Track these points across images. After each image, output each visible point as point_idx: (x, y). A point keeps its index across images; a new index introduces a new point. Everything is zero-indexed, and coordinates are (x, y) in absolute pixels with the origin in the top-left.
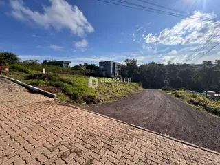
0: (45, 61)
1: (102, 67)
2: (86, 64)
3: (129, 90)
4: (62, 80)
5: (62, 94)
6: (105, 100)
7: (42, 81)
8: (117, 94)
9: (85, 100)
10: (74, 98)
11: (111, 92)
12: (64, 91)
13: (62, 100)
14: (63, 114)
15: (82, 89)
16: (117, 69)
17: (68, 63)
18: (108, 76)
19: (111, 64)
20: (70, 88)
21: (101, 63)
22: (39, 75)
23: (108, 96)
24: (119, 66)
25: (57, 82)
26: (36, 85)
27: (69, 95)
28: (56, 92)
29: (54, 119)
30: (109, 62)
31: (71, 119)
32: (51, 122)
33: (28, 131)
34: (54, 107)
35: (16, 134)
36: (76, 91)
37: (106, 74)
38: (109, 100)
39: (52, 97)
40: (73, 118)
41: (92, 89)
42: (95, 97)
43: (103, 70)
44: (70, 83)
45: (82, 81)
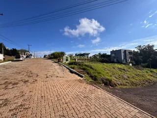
0: (76, 54)
1: (113, 55)
2: (100, 53)
3: (148, 77)
4: (86, 66)
5: (87, 75)
6: (121, 84)
7: (76, 66)
8: (133, 80)
10: (95, 80)
11: (126, 77)
12: (88, 74)
13: (88, 80)
14: (91, 92)
15: (100, 73)
16: (128, 56)
17: (88, 54)
18: (119, 62)
19: (122, 52)
20: (91, 71)
21: (112, 52)
22: (74, 63)
23: (124, 81)
24: (130, 53)
25: (84, 67)
26: (73, 68)
27: (91, 77)
28: (84, 74)
29: (86, 95)
30: (120, 50)
31: (97, 98)
32: (84, 97)
33: (73, 100)
34: (84, 85)
35: (67, 101)
36: (96, 74)
37: (117, 60)
38: (126, 85)
39: (82, 77)
40: (99, 98)
41: (107, 73)
42: (111, 80)
43: (114, 57)
44: (91, 68)
45: (99, 66)
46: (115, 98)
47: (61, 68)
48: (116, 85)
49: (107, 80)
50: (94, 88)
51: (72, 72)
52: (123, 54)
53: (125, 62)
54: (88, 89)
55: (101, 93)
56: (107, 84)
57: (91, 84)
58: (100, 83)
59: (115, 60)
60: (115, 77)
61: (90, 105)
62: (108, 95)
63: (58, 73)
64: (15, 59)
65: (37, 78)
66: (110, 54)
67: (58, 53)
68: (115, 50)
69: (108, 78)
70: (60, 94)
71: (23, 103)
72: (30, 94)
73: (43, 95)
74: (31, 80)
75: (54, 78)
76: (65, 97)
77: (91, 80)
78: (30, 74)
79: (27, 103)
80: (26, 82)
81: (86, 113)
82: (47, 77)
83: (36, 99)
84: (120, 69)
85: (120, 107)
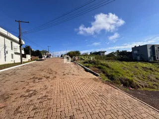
0: (91, 53)
2: (118, 51)
4: (102, 64)
5: (103, 74)
7: (91, 65)
9: (122, 83)
10: (112, 79)
11: (153, 78)
12: (104, 73)
13: (104, 79)
14: (107, 91)
15: (118, 72)
16: (157, 52)
17: (104, 52)
19: (149, 47)
20: (108, 70)
22: (89, 61)
25: (100, 66)
26: (88, 67)
28: (99, 73)
29: (101, 94)
30: (146, 46)
31: (114, 98)
32: (100, 96)
33: (88, 97)
34: (99, 84)
35: (82, 97)
36: (114, 74)
37: (141, 58)
38: (152, 88)
39: (97, 75)
40: (116, 99)
41: (128, 73)
42: (132, 81)
43: (137, 55)
44: (108, 67)
45: (116, 65)
46: (136, 101)
47: (77, 66)
48: (139, 87)
49: (127, 80)
50: (110, 87)
51: (87, 71)
52: (149, 51)
53: (152, 60)
54: (103, 88)
55: (119, 93)
56: (127, 84)
57: (107, 83)
58: (118, 84)
59: (139, 58)
60: (138, 78)
61: (105, 104)
62: (127, 97)
63: (74, 71)
64: (39, 59)
65: (56, 75)
66: (131, 51)
67: (73, 52)
68: (137, 46)
69: (128, 78)
70: (76, 91)
71: (47, 95)
72: (52, 88)
73: (61, 90)
74: (51, 76)
75: (70, 76)
76: (80, 93)
77: (107, 79)
78: (51, 72)
79: (49, 95)
80: (48, 78)
81: (101, 111)
82: (64, 75)
83: (56, 93)
84: (145, 69)
85: (143, 111)
